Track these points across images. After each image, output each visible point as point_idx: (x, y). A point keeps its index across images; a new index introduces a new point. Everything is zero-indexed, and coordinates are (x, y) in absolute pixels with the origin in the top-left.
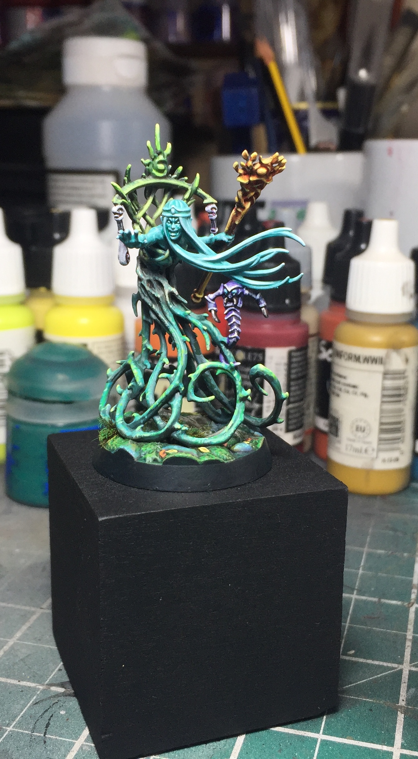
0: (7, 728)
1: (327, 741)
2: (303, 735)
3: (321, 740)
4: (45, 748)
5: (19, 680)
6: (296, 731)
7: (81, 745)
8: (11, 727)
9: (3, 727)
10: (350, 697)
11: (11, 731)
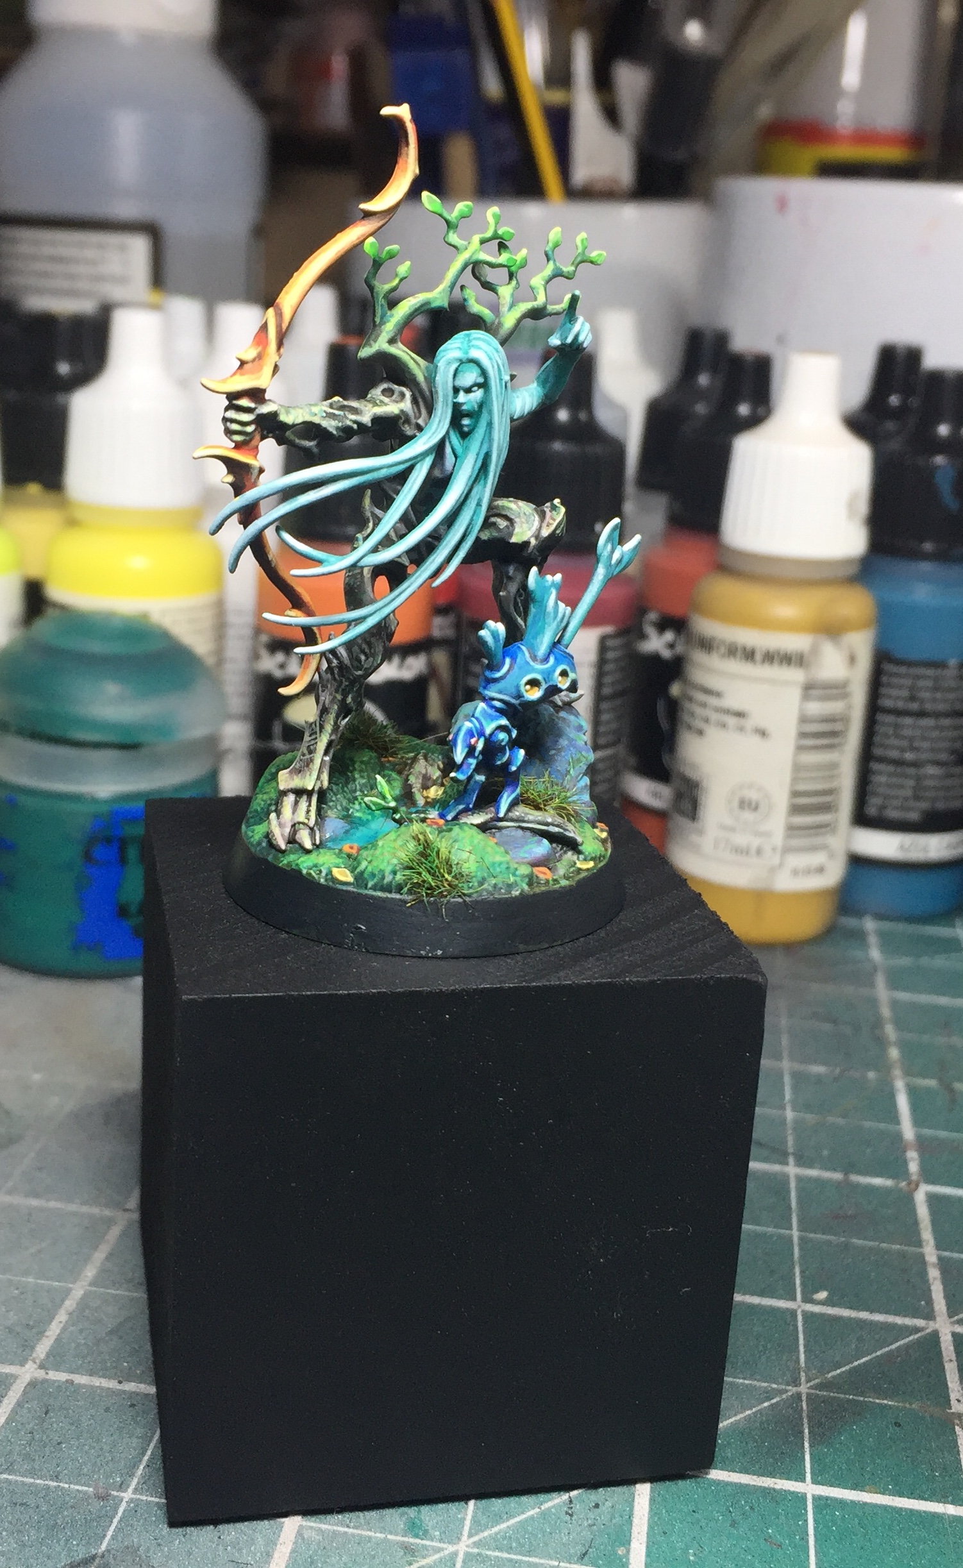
0: (122, 1494)
1: (827, 1498)
2: (772, 1486)
3: (813, 1496)
4: (219, 1538)
5: (121, 1379)
6: (755, 1477)
7: (297, 1528)
8: (130, 1490)
9: (112, 1493)
10: (847, 1396)
11: (131, 1501)
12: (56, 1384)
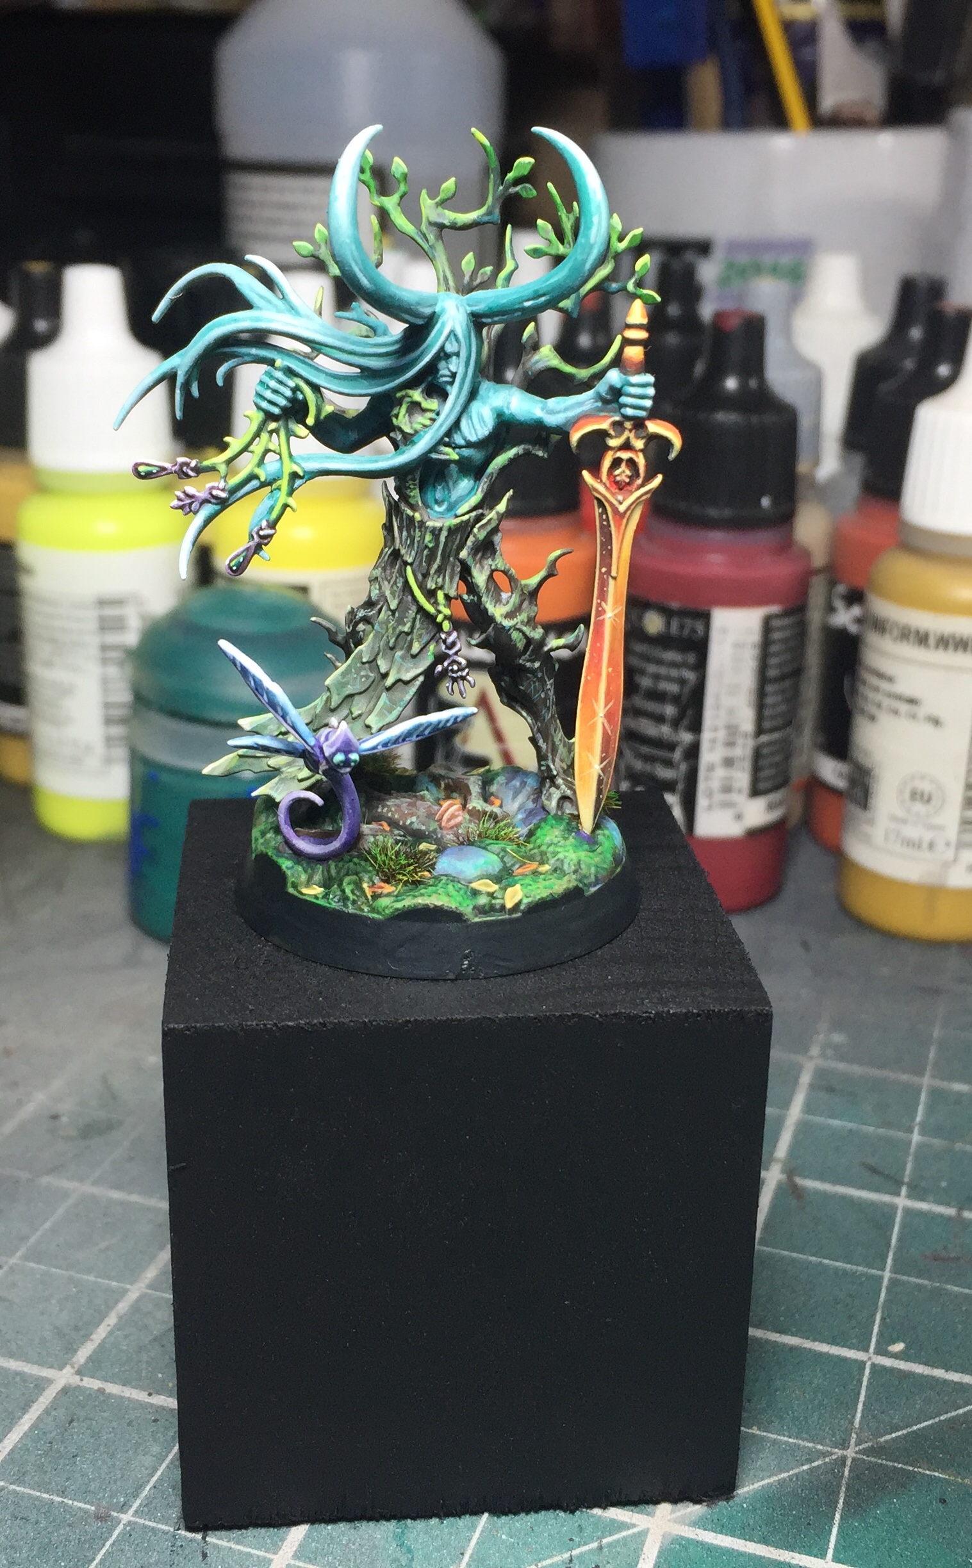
0: (122, 1516)
2: (788, 1560)
5: (151, 1391)
8: (131, 1512)
9: (112, 1513)
10: (896, 1465)
11: (129, 1523)
12: (88, 1392)
